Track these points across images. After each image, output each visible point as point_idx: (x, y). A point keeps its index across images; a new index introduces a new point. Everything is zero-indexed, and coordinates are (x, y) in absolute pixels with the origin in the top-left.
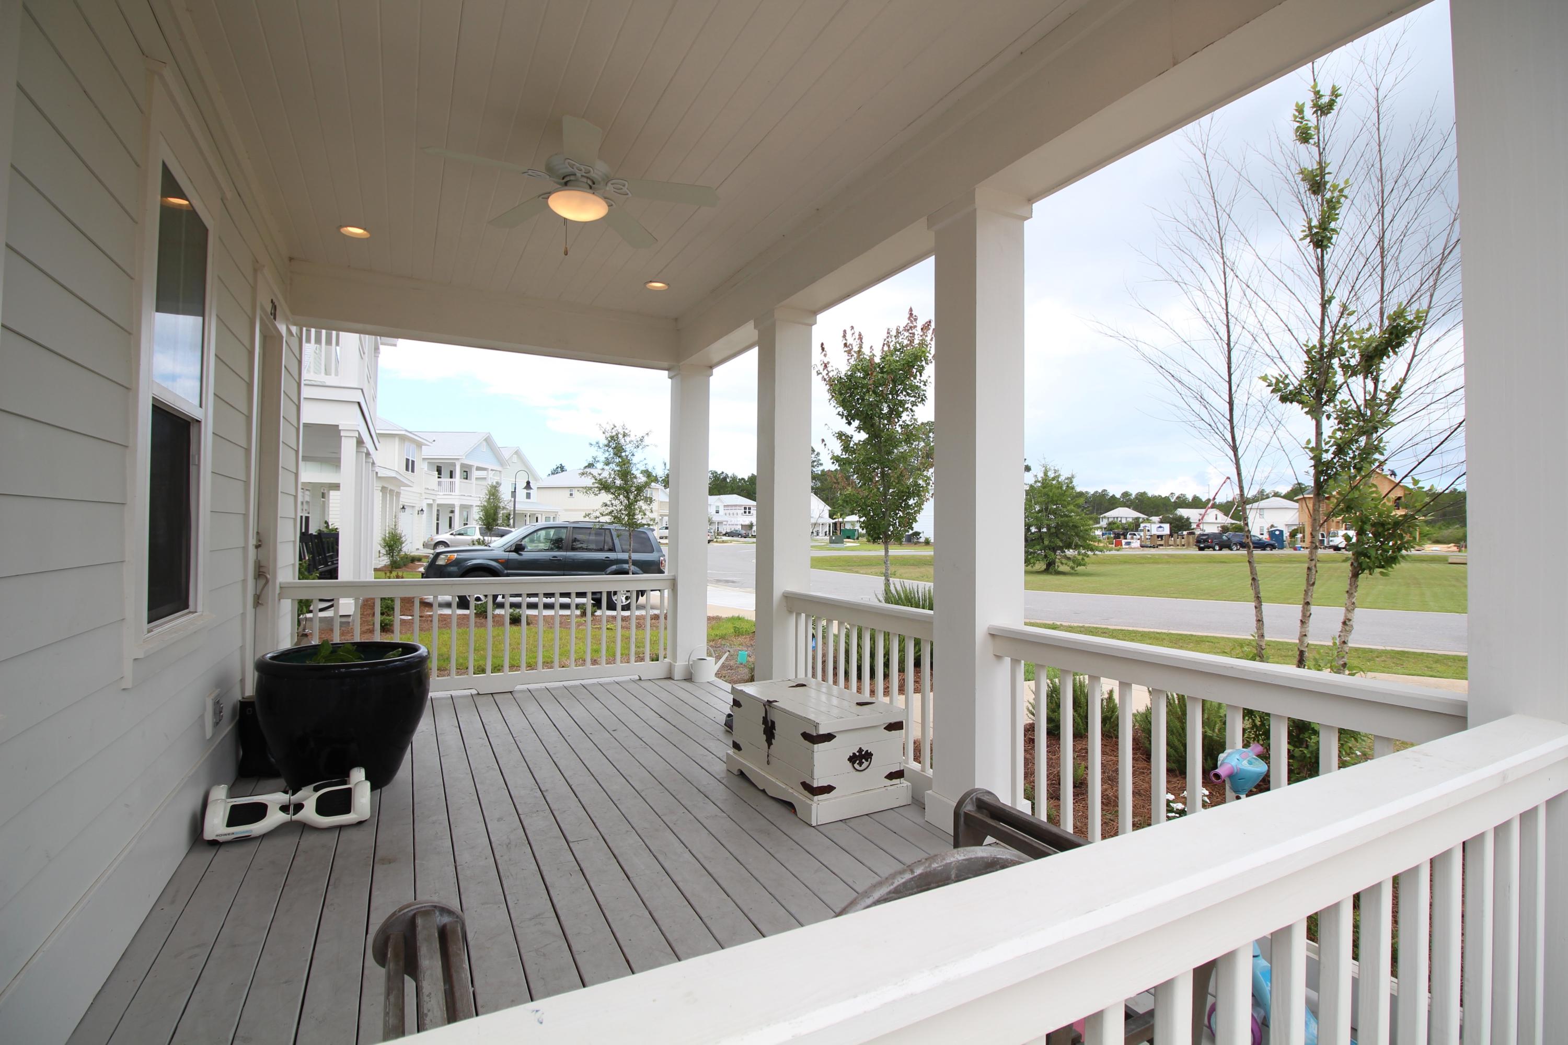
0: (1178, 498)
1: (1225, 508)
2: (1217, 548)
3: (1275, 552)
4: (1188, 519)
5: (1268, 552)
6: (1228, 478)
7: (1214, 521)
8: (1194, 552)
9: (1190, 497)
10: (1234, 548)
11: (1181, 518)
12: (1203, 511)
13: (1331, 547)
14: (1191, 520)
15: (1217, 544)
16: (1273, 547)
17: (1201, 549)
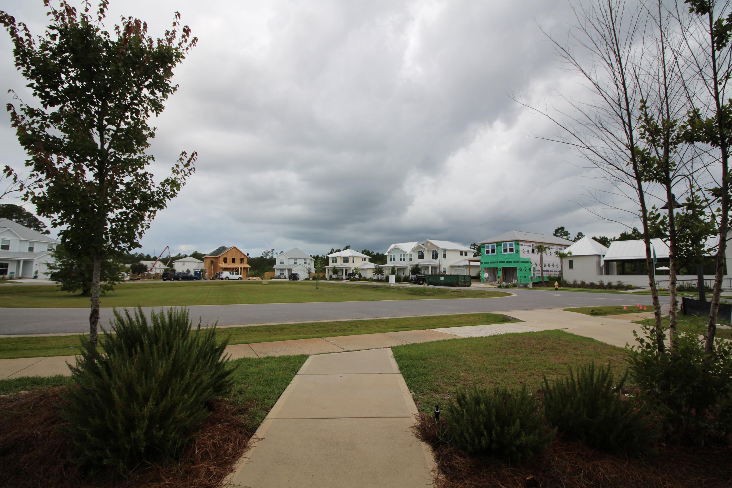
0: (140, 255)
1: (164, 261)
2: (173, 279)
3: (198, 281)
4: (146, 266)
5: (195, 281)
6: (168, 247)
7: (159, 267)
8: (161, 281)
9: (145, 255)
10: (180, 279)
11: (142, 265)
12: (154, 262)
13: (220, 279)
14: (148, 267)
15: (173, 278)
16: (197, 279)
17: (164, 280)
